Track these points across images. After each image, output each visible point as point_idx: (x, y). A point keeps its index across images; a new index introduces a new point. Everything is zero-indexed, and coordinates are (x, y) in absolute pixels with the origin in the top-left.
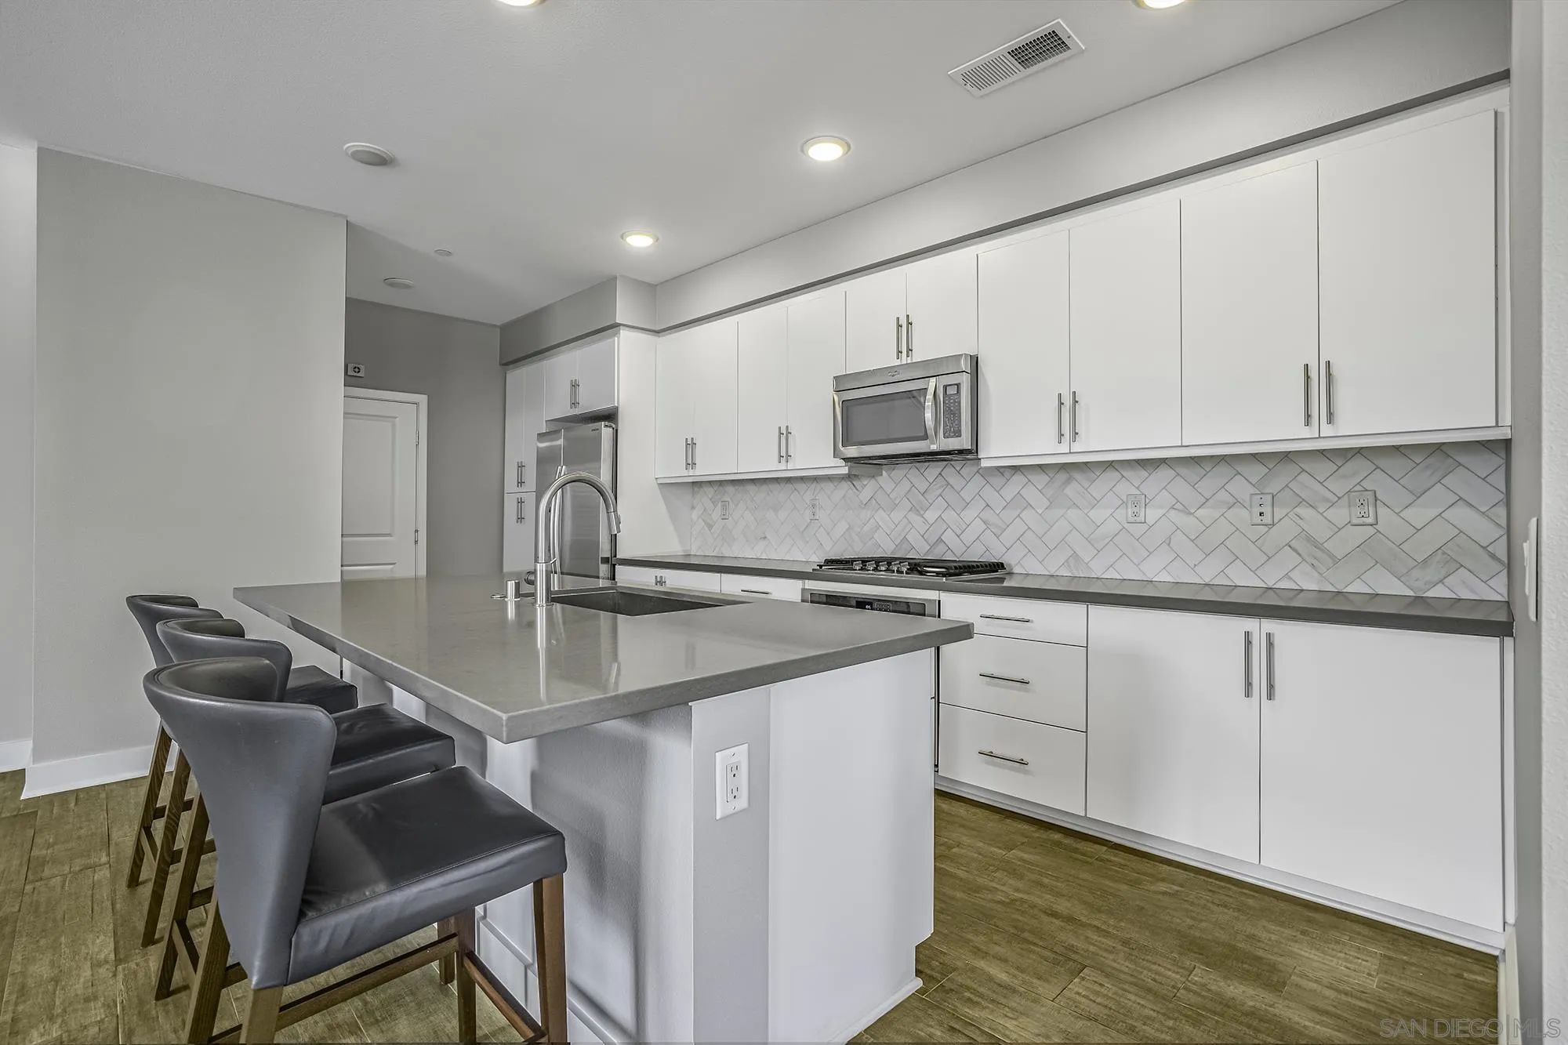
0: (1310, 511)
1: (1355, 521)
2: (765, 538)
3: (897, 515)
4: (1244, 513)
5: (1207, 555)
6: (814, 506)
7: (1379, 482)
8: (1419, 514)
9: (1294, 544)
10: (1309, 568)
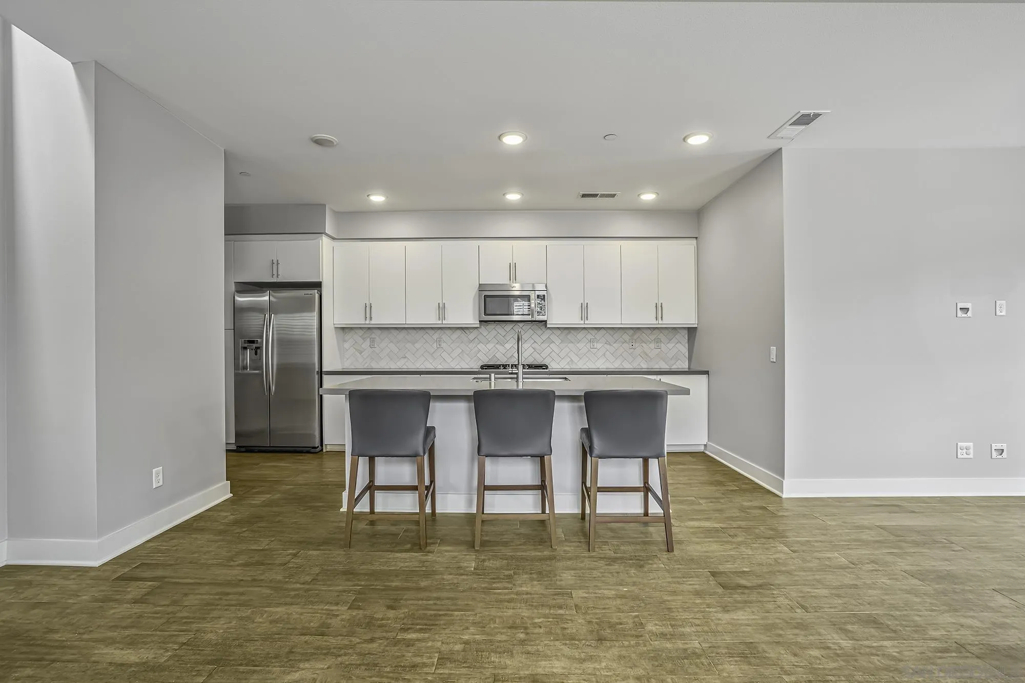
0: (645, 345)
1: (656, 347)
2: (406, 357)
3: (490, 346)
4: (627, 345)
5: (616, 359)
6: (440, 341)
7: (661, 336)
8: (670, 345)
9: (641, 354)
10: (645, 362)
